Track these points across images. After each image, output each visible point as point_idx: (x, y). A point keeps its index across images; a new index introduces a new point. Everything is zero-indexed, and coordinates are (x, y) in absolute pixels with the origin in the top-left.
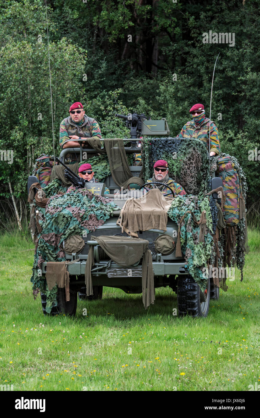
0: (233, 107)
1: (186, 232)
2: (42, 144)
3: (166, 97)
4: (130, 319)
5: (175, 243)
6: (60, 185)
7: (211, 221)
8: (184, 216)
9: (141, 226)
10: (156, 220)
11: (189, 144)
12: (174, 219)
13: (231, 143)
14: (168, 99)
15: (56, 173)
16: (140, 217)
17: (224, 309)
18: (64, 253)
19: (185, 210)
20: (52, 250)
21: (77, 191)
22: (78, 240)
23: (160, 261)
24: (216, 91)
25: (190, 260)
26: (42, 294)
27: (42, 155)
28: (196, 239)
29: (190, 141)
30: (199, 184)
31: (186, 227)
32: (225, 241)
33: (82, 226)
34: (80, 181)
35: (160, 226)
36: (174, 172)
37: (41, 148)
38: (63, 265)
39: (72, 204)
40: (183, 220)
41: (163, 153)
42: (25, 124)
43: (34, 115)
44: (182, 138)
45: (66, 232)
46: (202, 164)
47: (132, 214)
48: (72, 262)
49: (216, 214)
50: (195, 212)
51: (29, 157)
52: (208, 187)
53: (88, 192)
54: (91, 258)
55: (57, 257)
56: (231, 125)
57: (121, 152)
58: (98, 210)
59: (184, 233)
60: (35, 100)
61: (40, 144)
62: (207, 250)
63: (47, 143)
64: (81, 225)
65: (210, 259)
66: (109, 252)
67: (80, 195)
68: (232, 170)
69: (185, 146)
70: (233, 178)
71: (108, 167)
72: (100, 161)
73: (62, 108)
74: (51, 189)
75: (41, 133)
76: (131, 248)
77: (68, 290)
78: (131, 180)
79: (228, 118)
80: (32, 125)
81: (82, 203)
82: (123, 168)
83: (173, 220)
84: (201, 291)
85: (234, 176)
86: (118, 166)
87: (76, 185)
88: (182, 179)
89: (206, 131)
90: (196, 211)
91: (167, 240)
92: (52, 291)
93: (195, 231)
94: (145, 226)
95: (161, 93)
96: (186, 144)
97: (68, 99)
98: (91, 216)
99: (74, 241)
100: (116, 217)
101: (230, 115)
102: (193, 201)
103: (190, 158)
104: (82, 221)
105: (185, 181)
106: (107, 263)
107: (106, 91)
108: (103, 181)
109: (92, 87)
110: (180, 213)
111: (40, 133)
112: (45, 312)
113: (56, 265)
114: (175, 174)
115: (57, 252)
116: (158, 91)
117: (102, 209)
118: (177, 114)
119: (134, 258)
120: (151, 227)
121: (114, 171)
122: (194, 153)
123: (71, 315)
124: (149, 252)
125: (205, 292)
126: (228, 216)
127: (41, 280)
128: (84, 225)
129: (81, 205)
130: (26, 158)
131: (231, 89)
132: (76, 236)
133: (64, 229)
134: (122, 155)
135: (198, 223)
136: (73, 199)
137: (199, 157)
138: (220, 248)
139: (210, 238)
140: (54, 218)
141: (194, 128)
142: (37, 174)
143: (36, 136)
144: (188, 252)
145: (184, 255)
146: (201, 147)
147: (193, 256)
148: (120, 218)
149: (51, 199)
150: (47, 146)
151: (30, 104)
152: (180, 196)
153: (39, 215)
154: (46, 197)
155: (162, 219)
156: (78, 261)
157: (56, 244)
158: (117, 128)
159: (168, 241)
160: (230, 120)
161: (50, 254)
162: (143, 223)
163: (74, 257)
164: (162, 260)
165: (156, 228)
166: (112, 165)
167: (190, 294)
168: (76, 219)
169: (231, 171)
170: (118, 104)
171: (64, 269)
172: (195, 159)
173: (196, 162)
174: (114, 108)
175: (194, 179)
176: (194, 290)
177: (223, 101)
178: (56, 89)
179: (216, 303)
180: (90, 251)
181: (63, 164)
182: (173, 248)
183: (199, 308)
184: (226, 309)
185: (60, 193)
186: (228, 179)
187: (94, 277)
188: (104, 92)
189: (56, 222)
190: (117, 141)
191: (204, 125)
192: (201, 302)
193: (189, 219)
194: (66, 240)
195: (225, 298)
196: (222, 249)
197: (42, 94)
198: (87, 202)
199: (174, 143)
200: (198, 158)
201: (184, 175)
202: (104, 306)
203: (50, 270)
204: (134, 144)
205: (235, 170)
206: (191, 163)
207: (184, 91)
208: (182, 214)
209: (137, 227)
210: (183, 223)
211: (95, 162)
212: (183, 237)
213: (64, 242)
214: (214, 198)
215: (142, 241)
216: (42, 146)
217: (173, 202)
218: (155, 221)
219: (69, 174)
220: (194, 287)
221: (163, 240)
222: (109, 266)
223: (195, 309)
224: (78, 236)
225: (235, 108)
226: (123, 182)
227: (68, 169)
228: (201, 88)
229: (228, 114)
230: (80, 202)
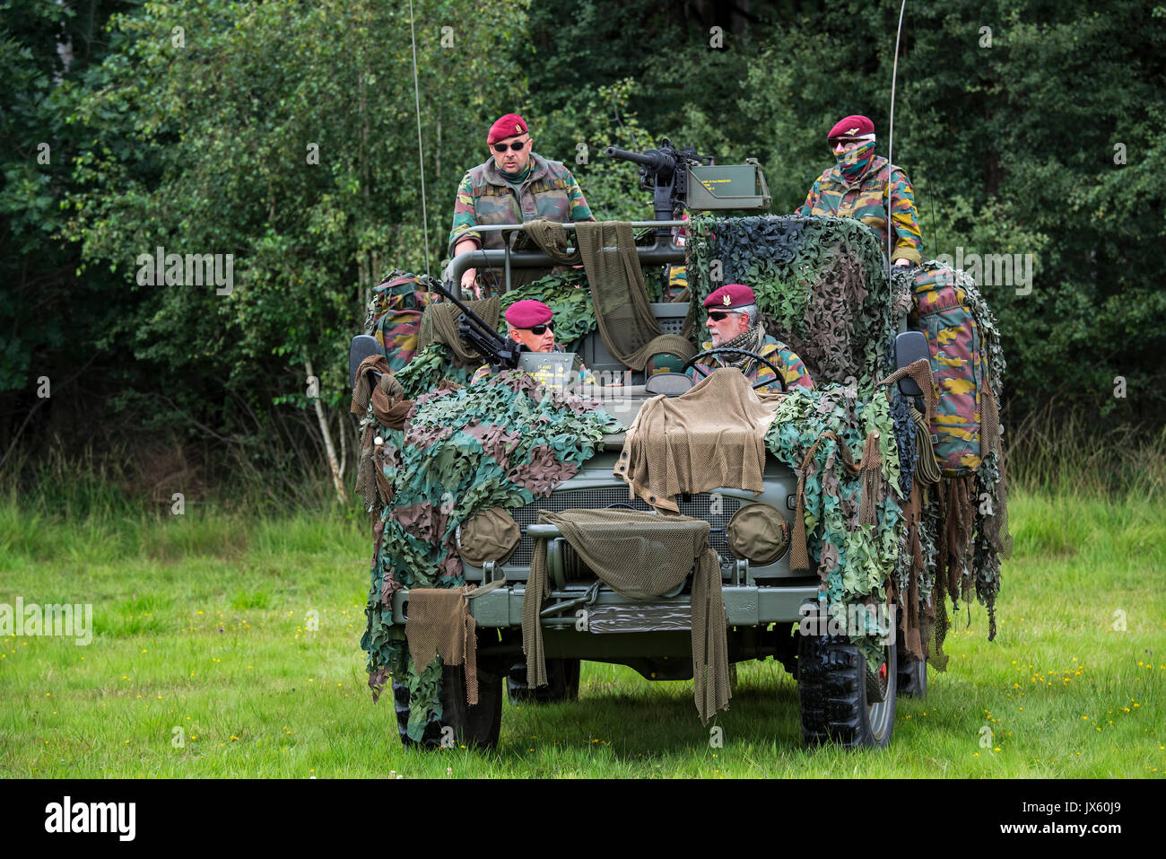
0: (969, 128)
1: (820, 495)
2: (402, 247)
3: (766, 100)
4: (659, 756)
5: (790, 528)
6: (447, 362)
7: (895, 460)
8: (814, 446)
9: (687, 480)
10: (733, 459)
11: (829, 234)
12: (783, 456)
13: (963, 236)
14: (774, 108)
15: (434, 327)
16: (682, 452)
17: (940, 724)
18: (460, 561)
19: (816, 430)
20: (423, 553)
21: (496, 377)
22: (501, 522)
23: (743, 582)
24: (918, 81)
25: (835, 577)
26: (397, 686)
27: (394, 275)
28: (851, 515)
29: (832, 224)
30: (858, 352)
31: (819, 479)
32: (940, 523)
33: (511, 482)
34: (504, 349)
35: (744, 477)
36: (784, 317)
37: (401, 259)
38: (458, 596)
39: (482, 418)
40: (812, 459)
41: (751, 263)
42: (350, 187)
43: (377, 162)
44: (808, 218)
45: (466, 499)
46: (867, 293)
47: (660, 444)
48: (484, 587)
49: (908, 442)
50: (847, 437)
51: (364, 286)
52: (886, 361)
53: (530, 382)
54: (540, 576)
55: (439, 574)
56: (963, 183)
57: (627, 262)
58: (558, 433)
59: (814, 498)
60: (380, 117)
61: (397, 246)
62: (886, 547)
63: (416, 243)
64: (507, 479)
65: (894, 574)
66: (592, 558)
67: (506, 390)
68: (958, 311)
69: (814, 242)
70: (961, 333)
71: (588, 305)
72: (563, 289)
73: (460, 139)
74: (421, 375)
75: (400, 216)
76: (658, 545)
77: (472, 672)
78: (656, 345)
79: (955, 162)
80: (372, 192)
81: (510, 413)
82: (634, 307)
83: (782, 460)
84: (869, 671)
85: (963, 328)
86: (617, 304)
87: (494, 360)
88: (809, 338)
89: (879, 195)
90: (849, 431)
91: (766, 519)
92: (424, 675)
93: (847, 491)
94: (700, 479)
95: (754, 91)
96: (818, 233)
97: (479, 111)
98: (537, 451)
99: (487, 527)
100: (613, 452)
101: (960, 152)
102: (840, 404)
103: (832, 276)
104: (512, 466)
105: (817, 345)
106: (587, 588)
107: (591, 89)
108: (575, 348)
109: (548, 75)
110: (802, 439)
111: (395, 215)
112: (406, 740)
113: (437, 598)
114: (787, 324)
115: (439, 560)
116: (742, 84)
117: (569, 430)
118: (802, 151)
119: (668, 575)
120: (717, 483)
121: (606, 320)
122: (843, 260)
123: (482, 746)
124: (711, 557)
125: (882, 673)
126: (947, 446)
127: (392, 643)
128: (519, 480)
129: (508, 420)
130: (356, 289)
131: (960, 76)
132: (494, 510)
133: (459, 490)
134: (630, 269)
135: (857, 467)
136: (484, 402)
137: (857, 273)
138: (924, 541)
139: (893, 512)
140: (429, 460)
141: (843, 188)
142: (379, 331)
143: (383, 224)
144: (829, 555)
145: (814, 564)
146: (863, 242)
147: (842, 567)
148: (625, 455)
149: (418, 403)
150: (417, 253)
151: (366, 130)
152: (802, 389)
153: (386, 452)
154: (406, 397)
155: (750, 457)
156: (502, 587)
157: (435, 536)
158: (622, 196)
159: (769, 523)
160: (959, 167)
161: (419, 566)
162: (694, 472)
163: (488, 573)
164: (750, 580)
165: (732, 484)
166: (601, 301)
167: (837, 679)
168: (493, 460)
169: (953, 313)
170: (625, 125)
171: (458, 608)
172: (846, 278)
173: (850, 288)
174: (613, 139)
175: (843, 338)
176: (849, 668)
177: (937, 112)
178: (443, 81)
179: (917, 705)
180: (537, 556)
181: (453, 300)
182: (783, 544)
183: (865, 722)
184: (946, 724)
185: (444, 387)
186: (945, 336)
187: (548, 633)
188: (587, 91)
189: (435, 469)
190: (613, 229)
191: (871, 177)
192: (870, 702)
193: (830, 455)
194: (463, 522)
195: (946, 691)
196: (930, 546)
197: (399, 98)
198: (525, 411)
199: (782, 232)
200: (854, 277)
201: (815, 326)
202: (583, 719)
203: (418, 613)
204: (663, 235)
205: (967, 309)
206: (835, 290)
207: (821, 84)
208: (808, 441)
209: (676, 481)
210: (811, 470)
211: (550, 292)
212: (813, 509)
213: (458, 531)
214: (903, 394)
215: (690, 523)
216: (404, 253)
217: (783, 408)
218: (728, 463)
219: (472, 327)
220: (848, 657)
221: (753, 520)
222: (593, 599)
223: (853, 723)
224: (501, 512)
225: (974, 132)
226: (633, 350)
227: (470, 314)
228: (872, 75)
229: (952, 150)
230: (506, 411)
